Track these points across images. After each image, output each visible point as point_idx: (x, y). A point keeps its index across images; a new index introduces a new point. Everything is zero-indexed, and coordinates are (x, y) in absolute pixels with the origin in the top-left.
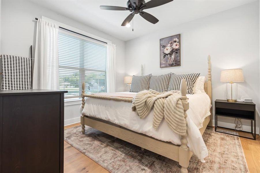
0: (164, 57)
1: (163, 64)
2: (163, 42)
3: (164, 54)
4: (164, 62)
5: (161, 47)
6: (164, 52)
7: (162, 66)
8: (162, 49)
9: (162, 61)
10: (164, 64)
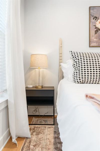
0: (96, 33)
1: (94, 43)
2: (94, 11)
3: (96, 28)
4: (95, 40)
5: (92, 18)
6: (95, 26)
7: (92, 44)
8: (93, 20)
9: (93, 38)
10: (96, 42)
